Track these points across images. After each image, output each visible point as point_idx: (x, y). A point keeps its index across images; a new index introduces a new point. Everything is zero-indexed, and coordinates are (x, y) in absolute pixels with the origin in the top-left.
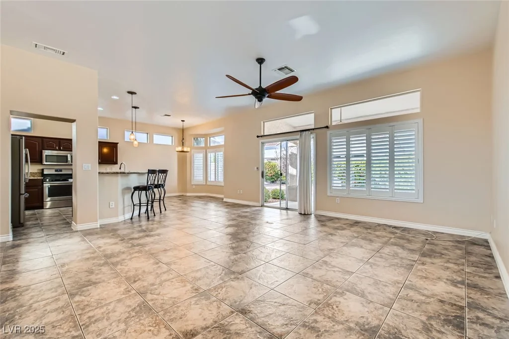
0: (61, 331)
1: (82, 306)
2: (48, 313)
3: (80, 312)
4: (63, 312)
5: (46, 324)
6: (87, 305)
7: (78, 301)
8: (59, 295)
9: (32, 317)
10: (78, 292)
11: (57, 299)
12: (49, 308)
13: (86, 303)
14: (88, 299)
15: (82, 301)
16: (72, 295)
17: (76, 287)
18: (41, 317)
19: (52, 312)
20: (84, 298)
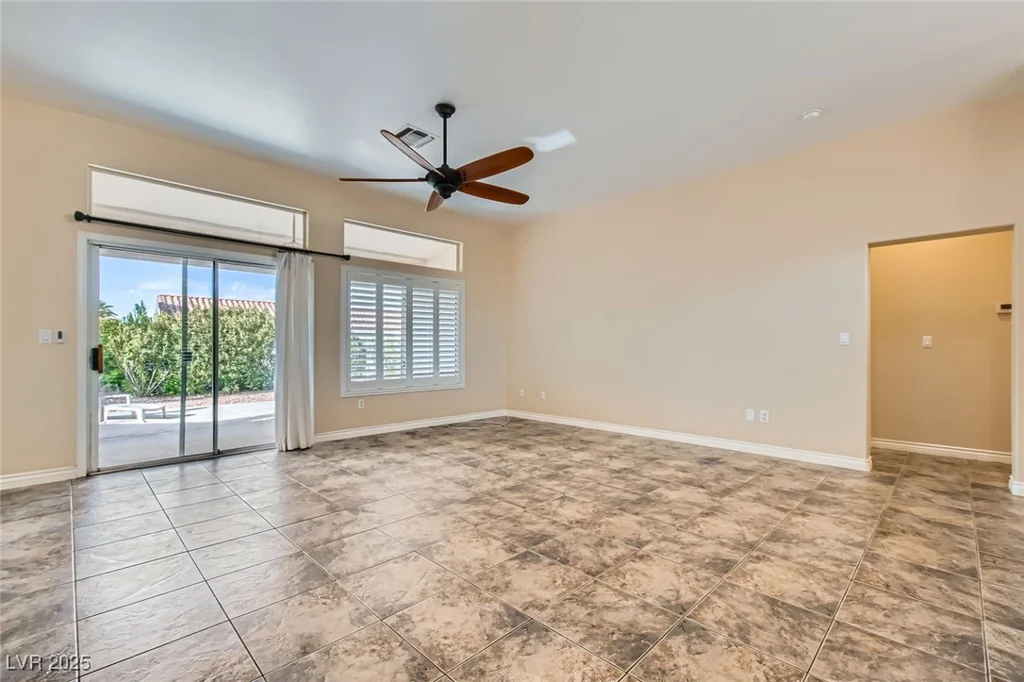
0: (881, 576)
1: (834, 585)
2: (884, 609)
3: (843, 580)
4: (863, 595)
5: (894, 596)
6: (826, 581)
7: (832, 593)
8: (849, 627)
9: (912, 620)
10: (816, 608)
11: (858, 622)
12: (880, 617)
13: (824, 584)
14: (814, 587)
15: (826, 590)
16: (831, 609)
17: (807, 620)
18: (898, 610)
19: (880, 606)
20: (819, 594)
